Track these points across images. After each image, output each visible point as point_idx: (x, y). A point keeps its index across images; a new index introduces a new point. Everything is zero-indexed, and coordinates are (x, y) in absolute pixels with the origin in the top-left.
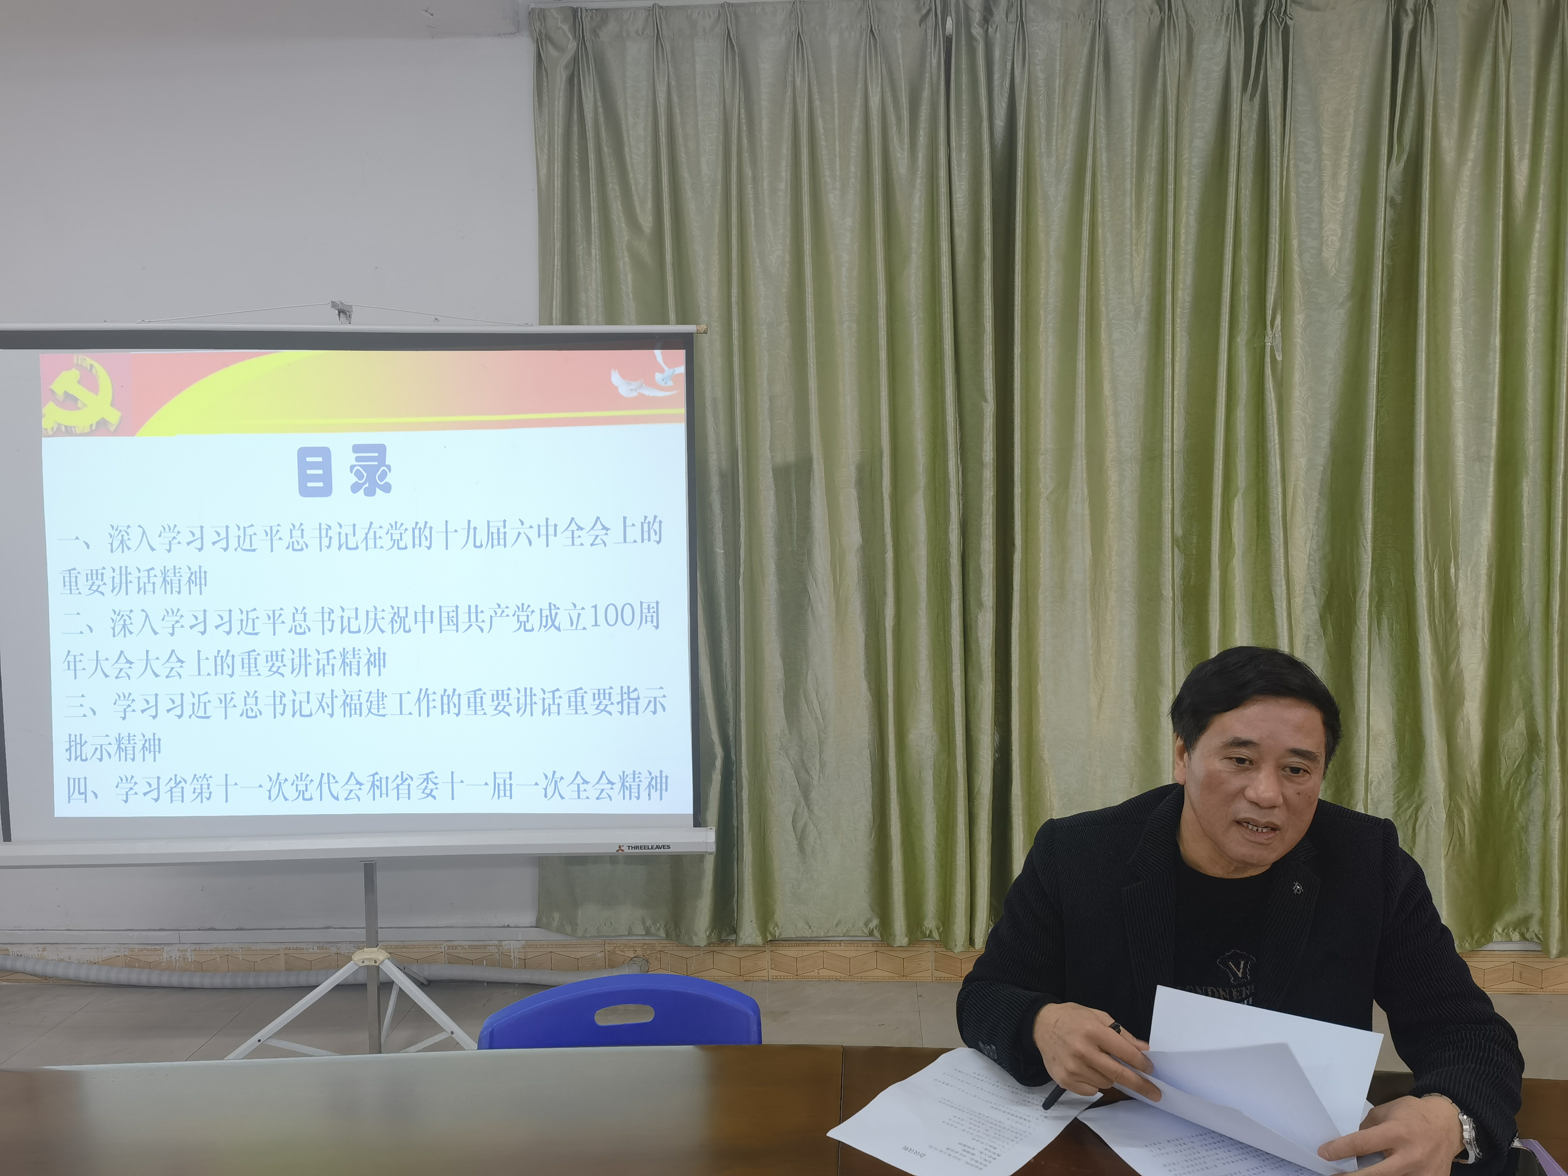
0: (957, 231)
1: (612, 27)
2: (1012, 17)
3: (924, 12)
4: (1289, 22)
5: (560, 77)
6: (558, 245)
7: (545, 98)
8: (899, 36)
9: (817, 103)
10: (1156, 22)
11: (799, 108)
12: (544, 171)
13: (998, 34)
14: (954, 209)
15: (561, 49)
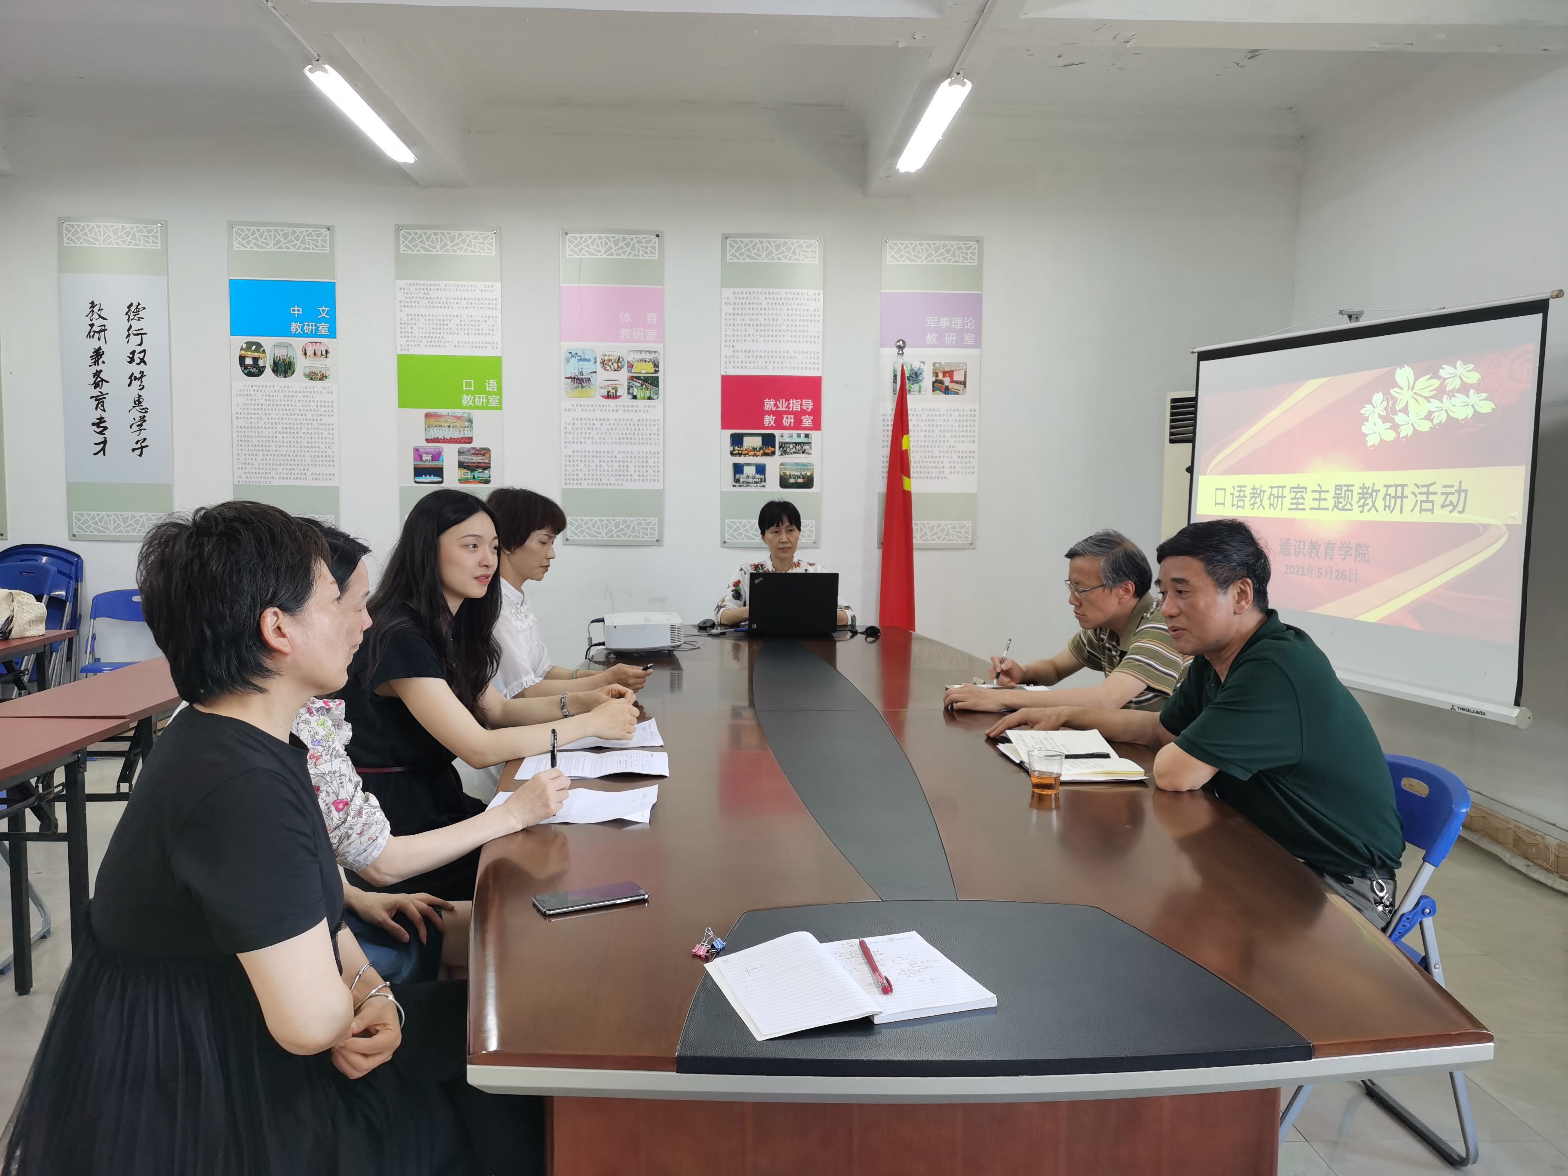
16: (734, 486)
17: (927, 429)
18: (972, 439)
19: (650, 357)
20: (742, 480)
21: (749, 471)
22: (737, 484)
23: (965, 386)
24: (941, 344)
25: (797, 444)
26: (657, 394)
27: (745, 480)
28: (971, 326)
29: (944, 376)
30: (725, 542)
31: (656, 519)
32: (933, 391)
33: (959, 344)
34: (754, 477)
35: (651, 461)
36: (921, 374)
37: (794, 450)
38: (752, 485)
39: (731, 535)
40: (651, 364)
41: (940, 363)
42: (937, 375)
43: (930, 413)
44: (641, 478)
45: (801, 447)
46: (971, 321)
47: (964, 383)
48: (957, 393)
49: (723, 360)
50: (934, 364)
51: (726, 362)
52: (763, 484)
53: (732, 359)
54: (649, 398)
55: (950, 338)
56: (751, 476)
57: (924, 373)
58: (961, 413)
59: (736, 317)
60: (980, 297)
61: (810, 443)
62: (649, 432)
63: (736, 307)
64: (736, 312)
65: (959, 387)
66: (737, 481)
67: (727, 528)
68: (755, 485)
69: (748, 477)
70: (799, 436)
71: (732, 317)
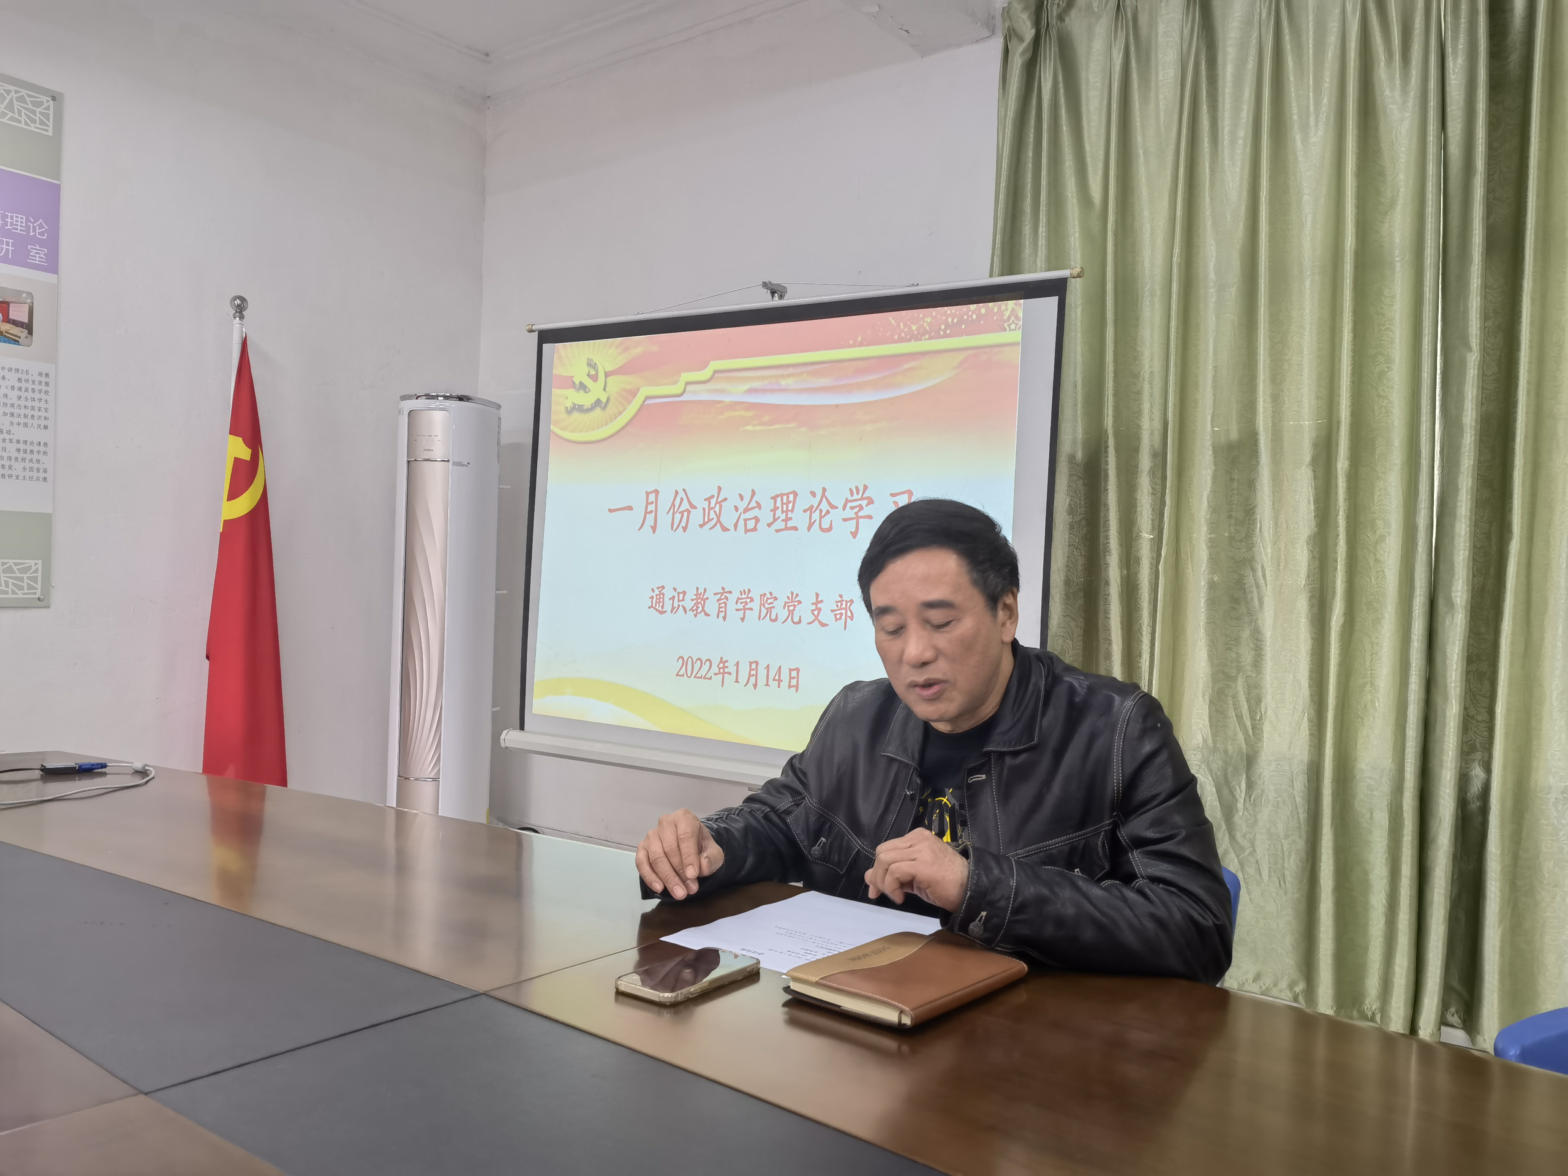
5: (1016, 64)
7: (1008, 89)
9: (1287, 37)
11: (1264, 45)
15: (1023, 39)
18: (43, 423)
23: (30, 332)
28: (42, 234)
33: (20, 259)
46: (41, 226)
47: (29, 327)
48: (16, 342)
55: (4, 246)
65: (22, 333)
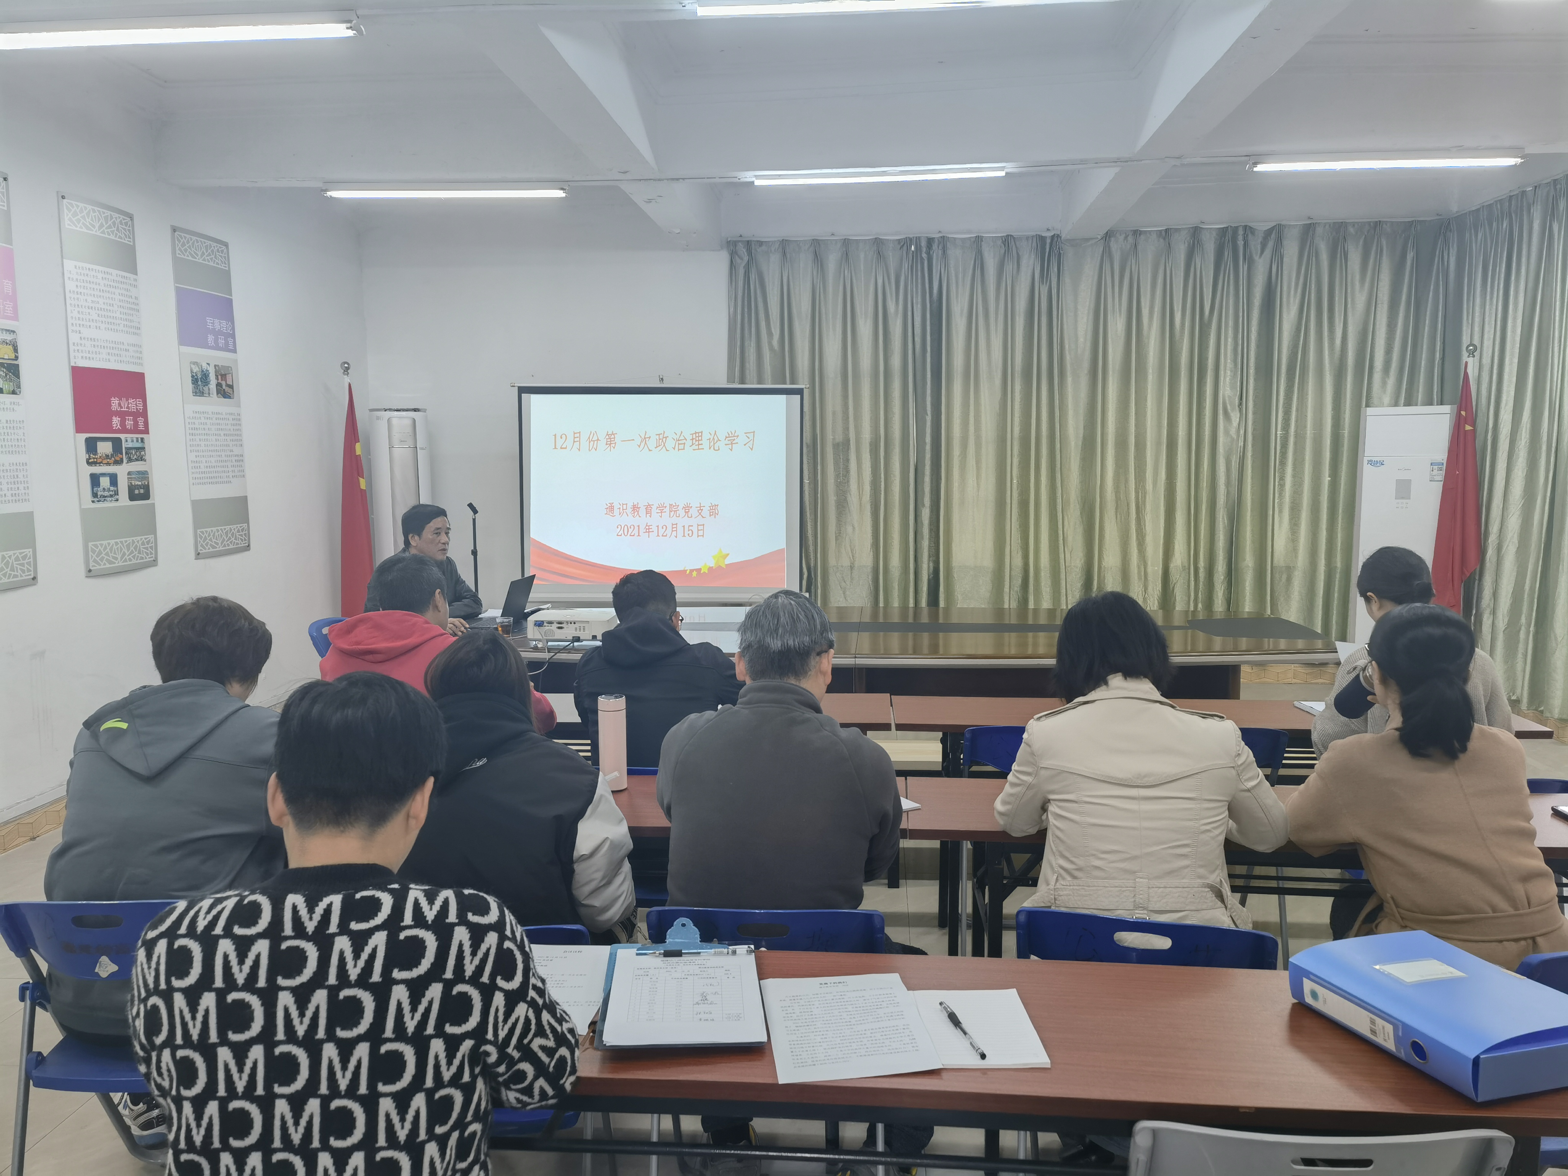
0: (916, 339)
1: (764, 248)
2: (940, 247)
3: (902, 244)
4: (1061, 252)
5: (741, 272)
6: (739, 343)
7: (734, 278)
8: (891, 254)
9: (854, 281)
10: (1003, 251)
11: (846, 284)
12: (732, 310)
13: (935, 254)
14: (915, 329)
15: (742, 259)
16: (93, 502)
17: (217, 432)
18: (241, 443)
19: (10, 339)
20: (99, 493)
21: (105, 482)
22: (96, 499)
23: (233, 391)
24: (217, 348)
25: (137, 449)
26: (19, 387)
27: (102, 493)
28: (230, 330)
29: (222, 380)
30: (90, 571)
31: (31, 550)
32: (217, 394)
33: (226, 349)
34: (109, 490)
35: (20, 475)
36: (208, 376)
37: (135, 457)
38: (108, 499)
39: (95, 561)
40: (11, 347)
41: (218, 366)
42: (218, 380)
43: (217, 416)
44: (14, 498)
45: (139, 453)
46: (230, 326)
47: (231, 387)
48: (230, 397)
49: (72, 347)
50: (215, 366)
51: (74, 351)
52: (117, 497)
53: (80, 348)
54: (14, 393)
55: (221, 342)
56: (106, 488)
57: (210, 375)
58: (234, 417)
59: (79, 296)
60: (231, 300)
61: (144, 448)
62: (16, 437)
63: (79, 284)
64: (79, 290)
65: (231, 391)
66: (95, 495)
67: (90, 553)
68: (110, 499)
69: (104, 489)
70: (137, 441)
71: (76, 296)
